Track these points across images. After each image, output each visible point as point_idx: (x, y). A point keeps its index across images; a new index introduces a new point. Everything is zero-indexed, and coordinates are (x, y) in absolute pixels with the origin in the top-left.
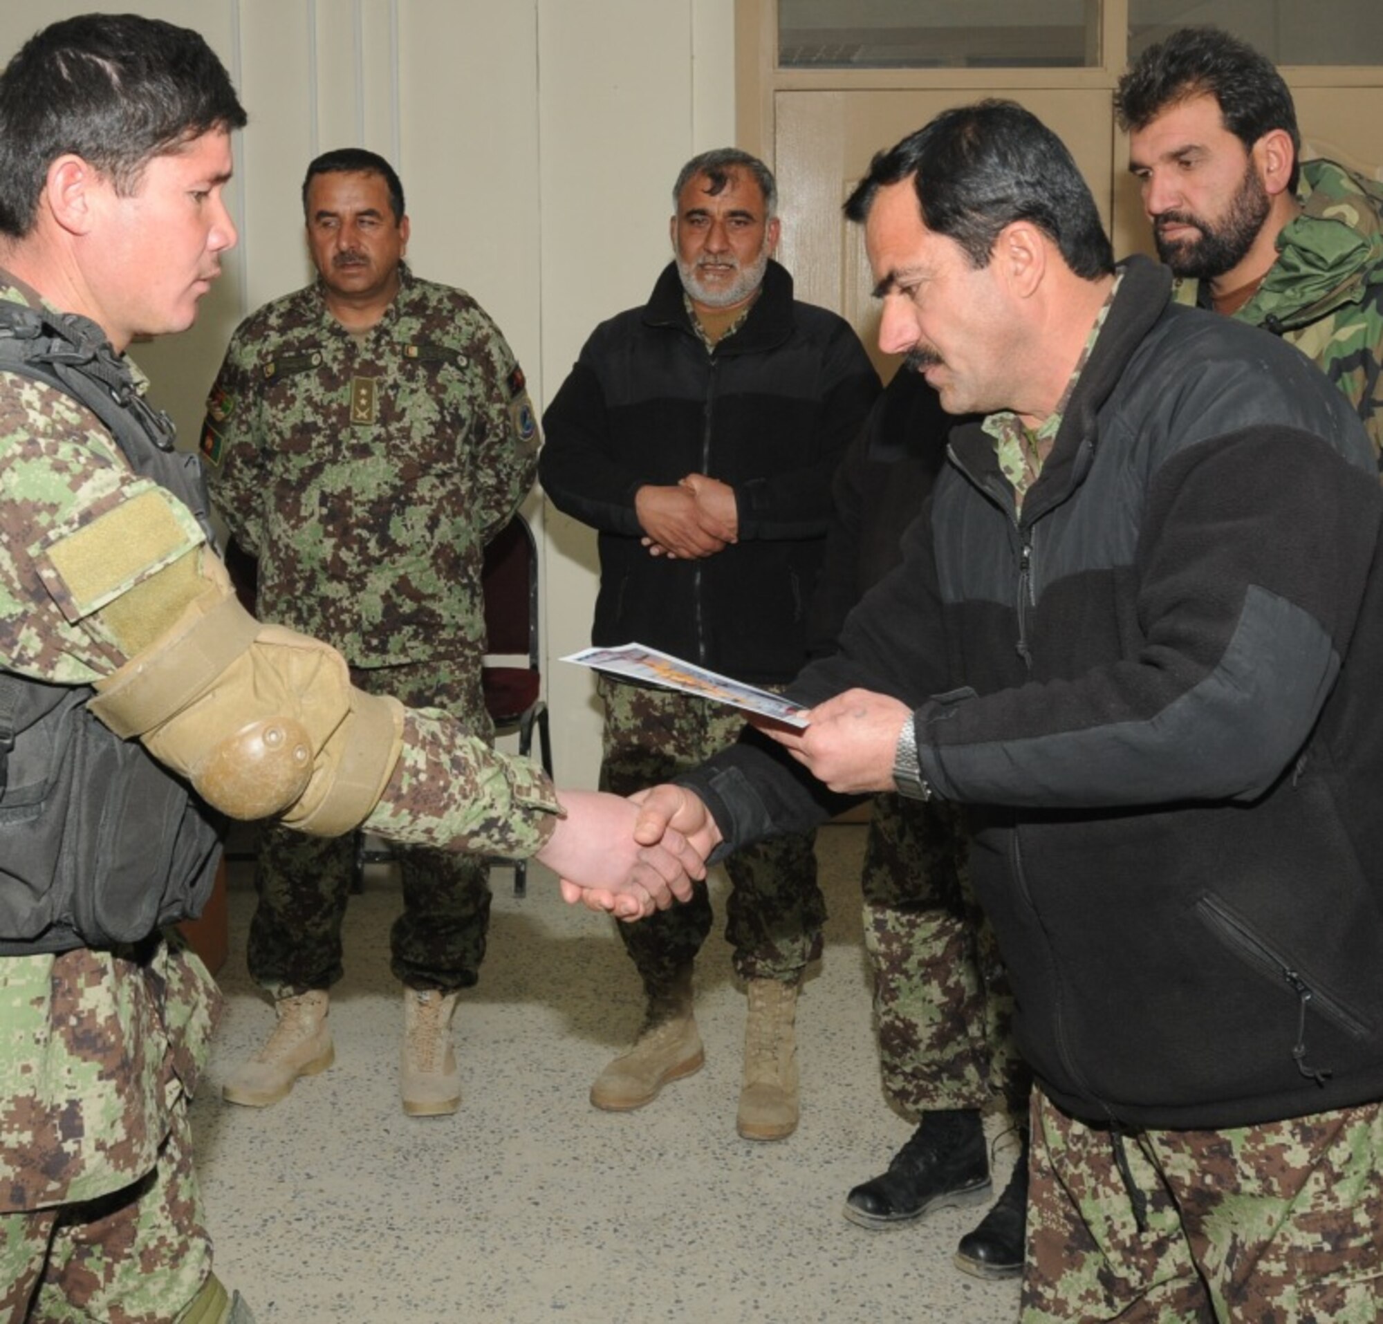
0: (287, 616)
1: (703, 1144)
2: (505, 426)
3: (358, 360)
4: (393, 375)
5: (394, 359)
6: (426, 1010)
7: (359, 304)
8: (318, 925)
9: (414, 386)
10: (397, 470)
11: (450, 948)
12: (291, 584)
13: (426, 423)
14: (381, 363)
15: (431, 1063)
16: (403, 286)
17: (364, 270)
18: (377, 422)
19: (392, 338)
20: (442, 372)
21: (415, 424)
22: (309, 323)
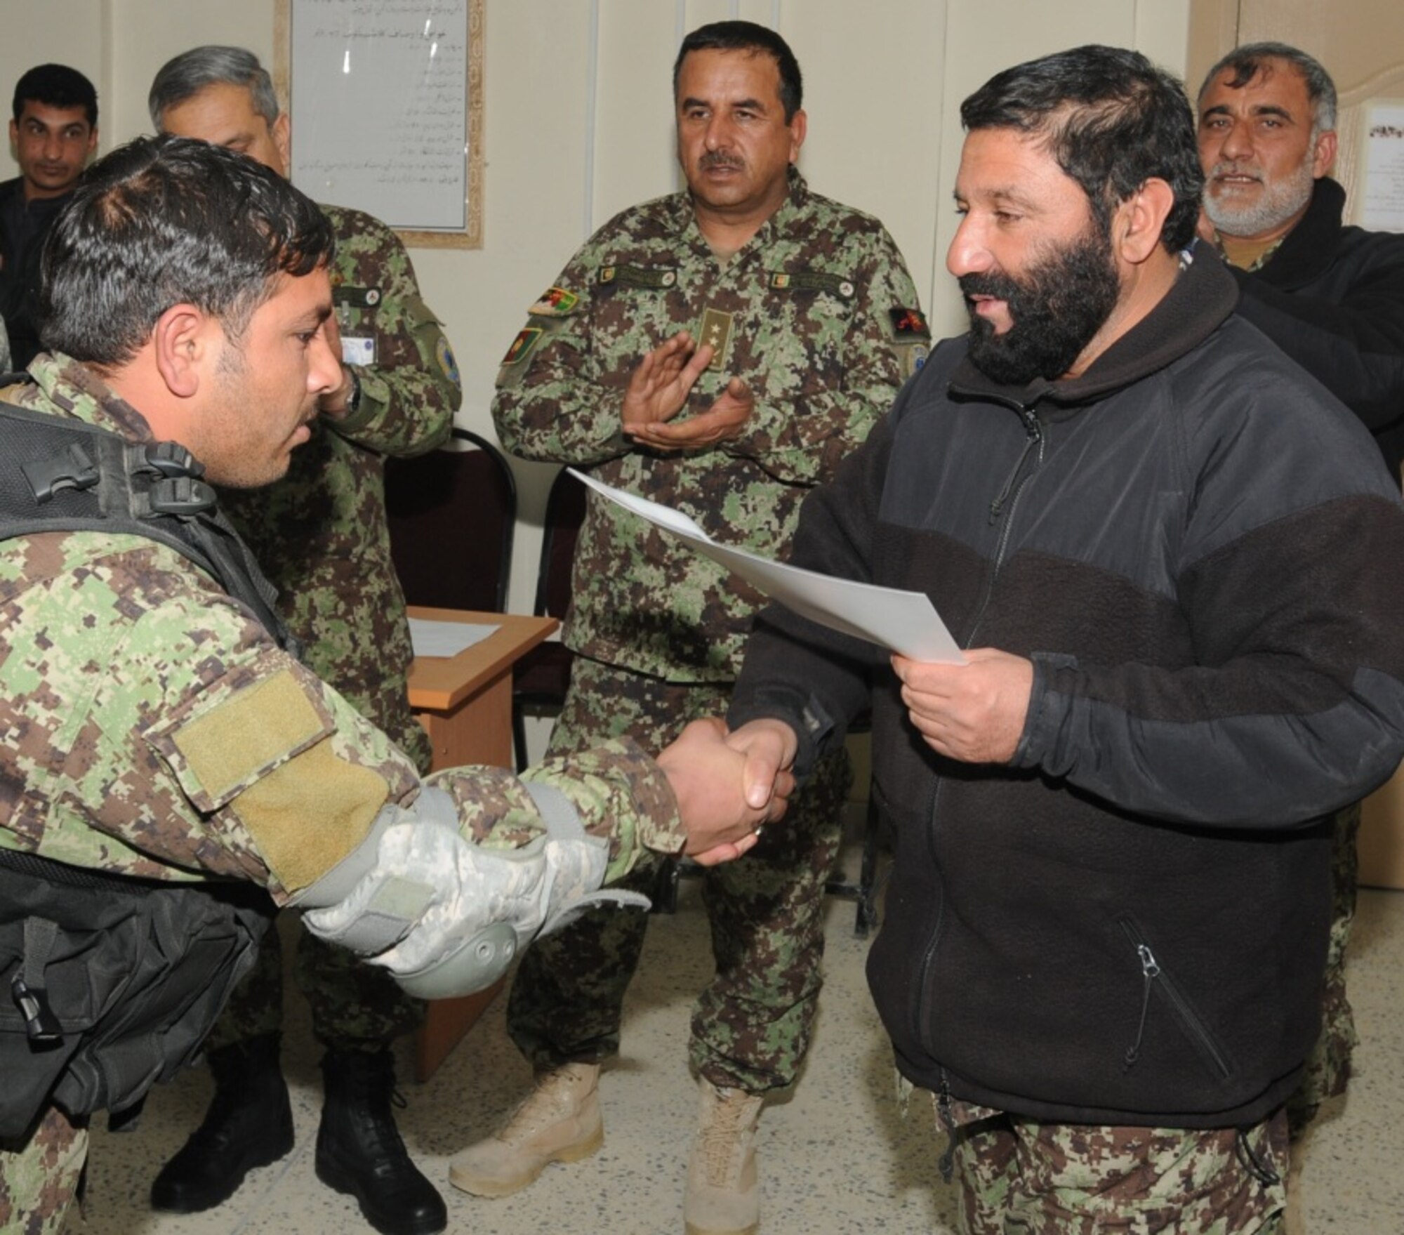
0: (597, 599)
3: (716, 288)
4: (756, 309)
5: (760, 290)
6: (724, 1108)
7: (729, 218)
8: (595, 985)
9: (777, 324)
12: (606, 559)
13: (788, 371)
14: (743, 295)
15: (724, 1174)
16: (788, 200)
17: (736, 176)
18: (728, 369)
19: (761, 265)
20: (816, 304)
21: (772, 372)
22: (670, 235)
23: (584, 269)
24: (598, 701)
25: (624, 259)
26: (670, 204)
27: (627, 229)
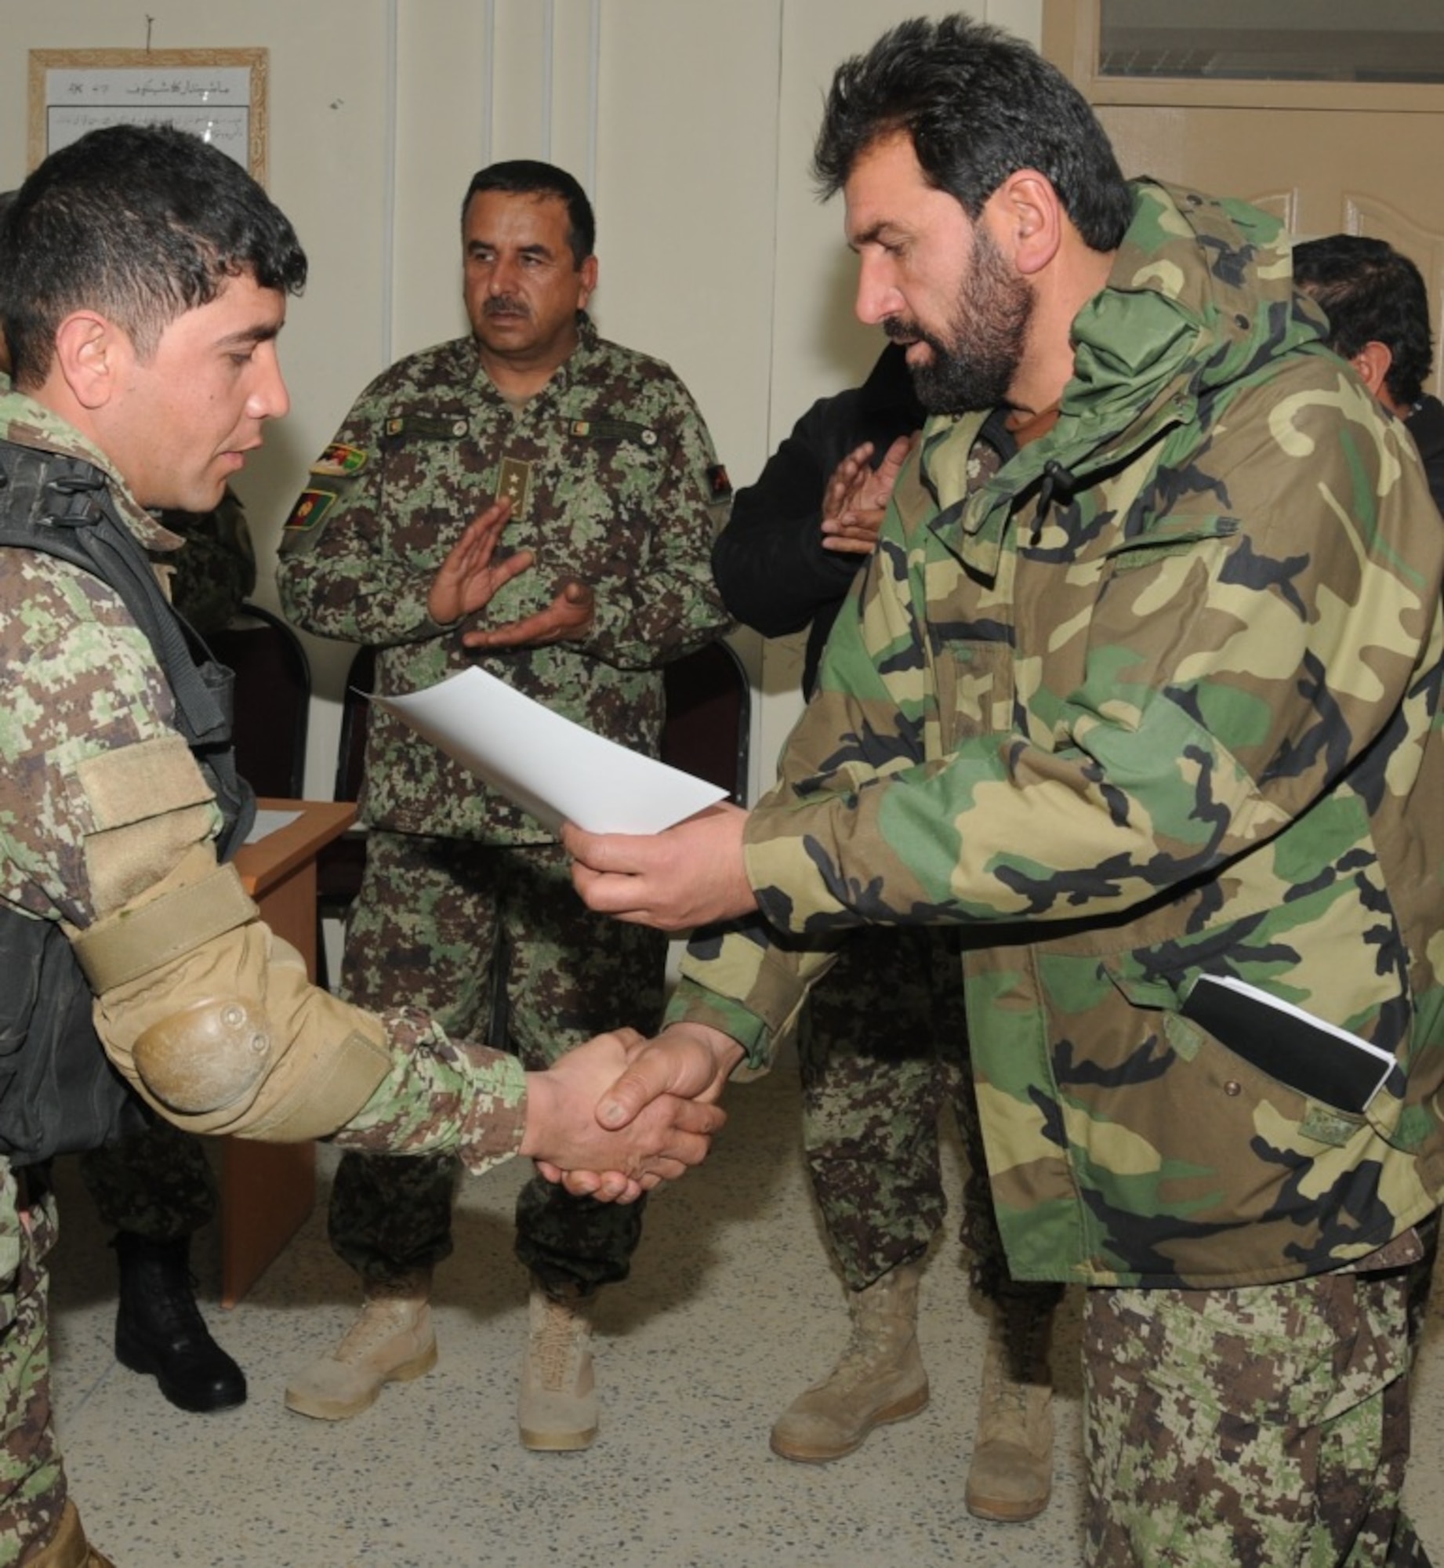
0: (395, 769)
1: (918, 1520)
2: (704, 533)
3: (512, 436)
4: (555, 458)
5: (558, 438)
7: (519, 365)
8: (417, 1182)
9: (579, 473)
10: (548, 584)
11: (593, 1231)
12: (404, 728)
13: (593, 521)
14: (540, 443)
15: (560, 1380)
16: (581, 345)
17: (522, 323)
18: (529, 519)
19: (558, 411)
20: (619, 453)
21: (578, 523)
22: (457, 383)
23: (368, 422)
24: (401, 876)
25: (410, 410)
26: (453, 350)
27: (410, 379)
